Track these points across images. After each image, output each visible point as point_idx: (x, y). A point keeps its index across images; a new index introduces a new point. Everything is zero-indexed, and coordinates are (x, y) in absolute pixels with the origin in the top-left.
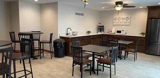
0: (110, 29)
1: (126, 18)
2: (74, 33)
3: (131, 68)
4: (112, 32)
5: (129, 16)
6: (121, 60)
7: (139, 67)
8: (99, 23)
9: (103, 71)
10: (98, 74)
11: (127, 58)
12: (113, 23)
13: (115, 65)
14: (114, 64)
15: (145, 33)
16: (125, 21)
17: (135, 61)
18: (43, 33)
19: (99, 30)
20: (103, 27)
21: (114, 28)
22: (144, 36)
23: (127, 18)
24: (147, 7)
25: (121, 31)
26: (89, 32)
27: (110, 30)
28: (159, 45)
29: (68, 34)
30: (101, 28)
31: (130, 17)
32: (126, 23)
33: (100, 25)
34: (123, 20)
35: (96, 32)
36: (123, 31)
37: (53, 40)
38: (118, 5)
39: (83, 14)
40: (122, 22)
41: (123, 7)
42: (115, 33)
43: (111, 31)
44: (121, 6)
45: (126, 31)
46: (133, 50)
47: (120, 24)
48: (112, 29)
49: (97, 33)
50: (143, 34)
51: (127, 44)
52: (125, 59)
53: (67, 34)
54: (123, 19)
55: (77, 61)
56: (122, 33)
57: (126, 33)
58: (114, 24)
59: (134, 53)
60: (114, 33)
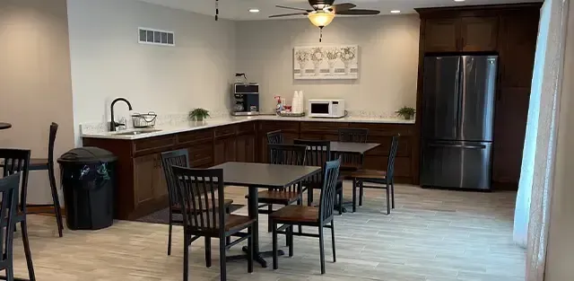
0: (282, 99)
1: (343, 51)
2: (142, 120)
3: (382, 236)
4: (294, 111)
5: (353, 46)
6: (340, 214)
7: (406, 230)
8: (238, 75)
9: (291, 254)
10: (275, 267)
11: (360, 204)
12: (295, 71)
13: (332, 227)
14: (330, 224)
15: (412, 110)
16: (338, 63)
17: (388, 213)
18: (10, 127)
19: (238, 103)
20: (255, 88)
21: (301, 92)
22: (412, 121)
23: (347, 51)
24: (417, 10)
25: (328, 105)
26: (200, 114)
27: (284, 104)
28: (463, 152)
29: (118, 125)
30: (245, 96)
31: (356, 48)
32: (342, 71)
33: (240, 80)
34: (332, 61)
35: (227, 112)
36: (334, 103)
37: (58, 153)
38: (320, 6)
39: (171, 35)
40: (327, 67)
41: (337, 13)
42: (303, 115)
43: (290, 108)
44: (330, 10)
45: (346, 105)
46: (381, 174)
47: (322, 76)
48: (292, 96)
49: (232, 114)
50: (406, 112)
51: (358, 153)
52: (354, 211)
53: (113, 126)
54: (331, 56)
55: (200, 225)
56: (334, 114)
57: (346, 114)
58: (297, 76)
59: (385, 186)
60: (299, 112)
